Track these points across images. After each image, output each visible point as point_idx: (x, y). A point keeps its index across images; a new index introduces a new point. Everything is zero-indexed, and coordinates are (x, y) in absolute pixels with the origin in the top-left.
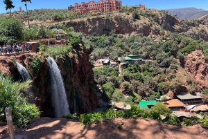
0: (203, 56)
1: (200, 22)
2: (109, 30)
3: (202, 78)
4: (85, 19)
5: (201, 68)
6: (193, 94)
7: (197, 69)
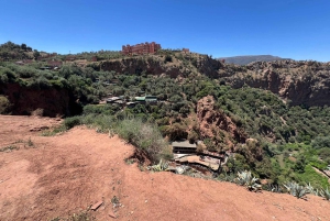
0: (213, 102)
1: (248, 68)
2: (141, 70)
3: (206, 126)
4: (120, 60)
5: (208, 115)
6: (192, 142)
7: (203, 115)
